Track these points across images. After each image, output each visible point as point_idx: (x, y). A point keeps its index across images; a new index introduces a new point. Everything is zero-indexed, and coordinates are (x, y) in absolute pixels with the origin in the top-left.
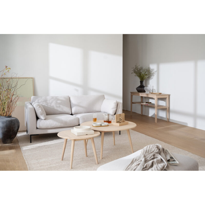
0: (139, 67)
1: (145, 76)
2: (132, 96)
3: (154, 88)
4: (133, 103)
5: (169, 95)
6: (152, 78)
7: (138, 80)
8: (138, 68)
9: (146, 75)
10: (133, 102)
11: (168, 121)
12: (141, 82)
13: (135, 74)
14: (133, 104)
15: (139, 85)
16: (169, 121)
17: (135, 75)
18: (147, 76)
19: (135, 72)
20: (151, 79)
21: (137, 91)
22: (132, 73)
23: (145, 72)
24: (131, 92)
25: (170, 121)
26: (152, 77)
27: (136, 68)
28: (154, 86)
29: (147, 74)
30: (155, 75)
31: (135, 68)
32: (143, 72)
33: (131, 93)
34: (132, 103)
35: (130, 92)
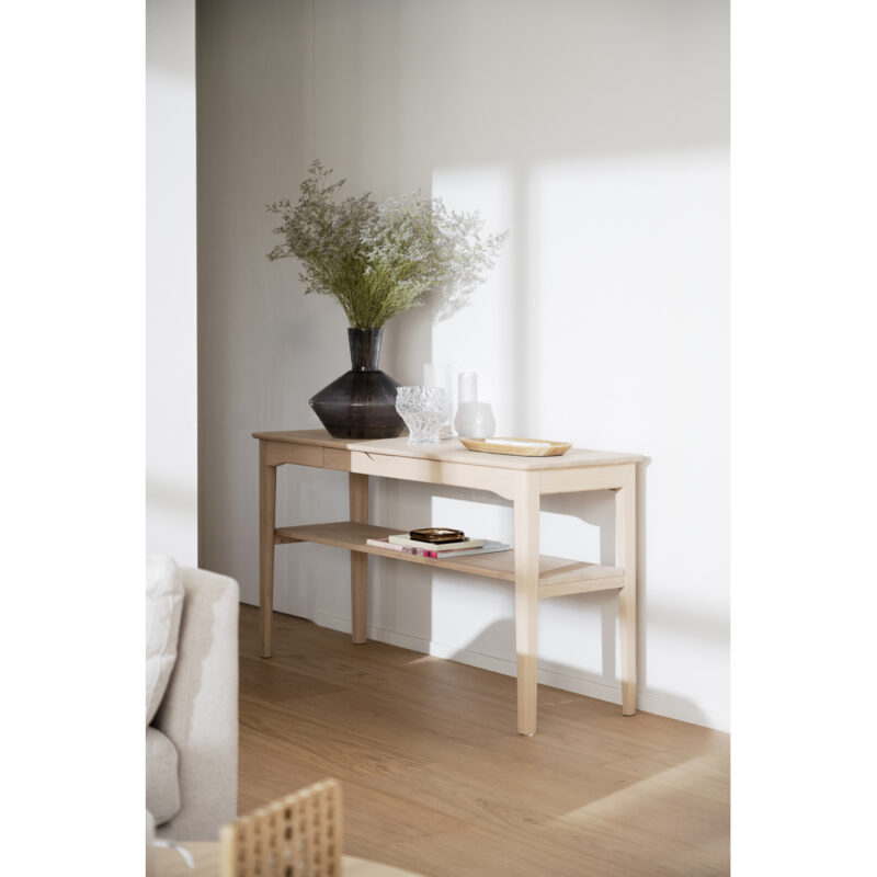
0: (338, 199)
1: (402, 284)
2: (268, 472)
3: (482, 399)
4: (282, 536)
5: (639, 466)
6: (457, 305)
7: (333, 320)
8: (333, 209)
9: (410, 272)
10: (277, 526)
11: (630, 711)
12: (362, 340)
13: (296, 266)
14: (282, 549)
15: (342, 364)
16: (638, 711)
17: (304, 271)
18: (419, 287)
19: (300, 245)
20: (448, 308)
21: (320, 426)
22: (272, 257)
23: (404, 247)
24: (262, 429)
25: (648, 706)
26: (456, 295)
27: (312, 206)
28: (475, 378)
29: (414, 266)
30: (485, 273)
31: (295, 203)
32: (380, 244)
33: (265, 440)
34: (276, 532)
35: (255, 436)
